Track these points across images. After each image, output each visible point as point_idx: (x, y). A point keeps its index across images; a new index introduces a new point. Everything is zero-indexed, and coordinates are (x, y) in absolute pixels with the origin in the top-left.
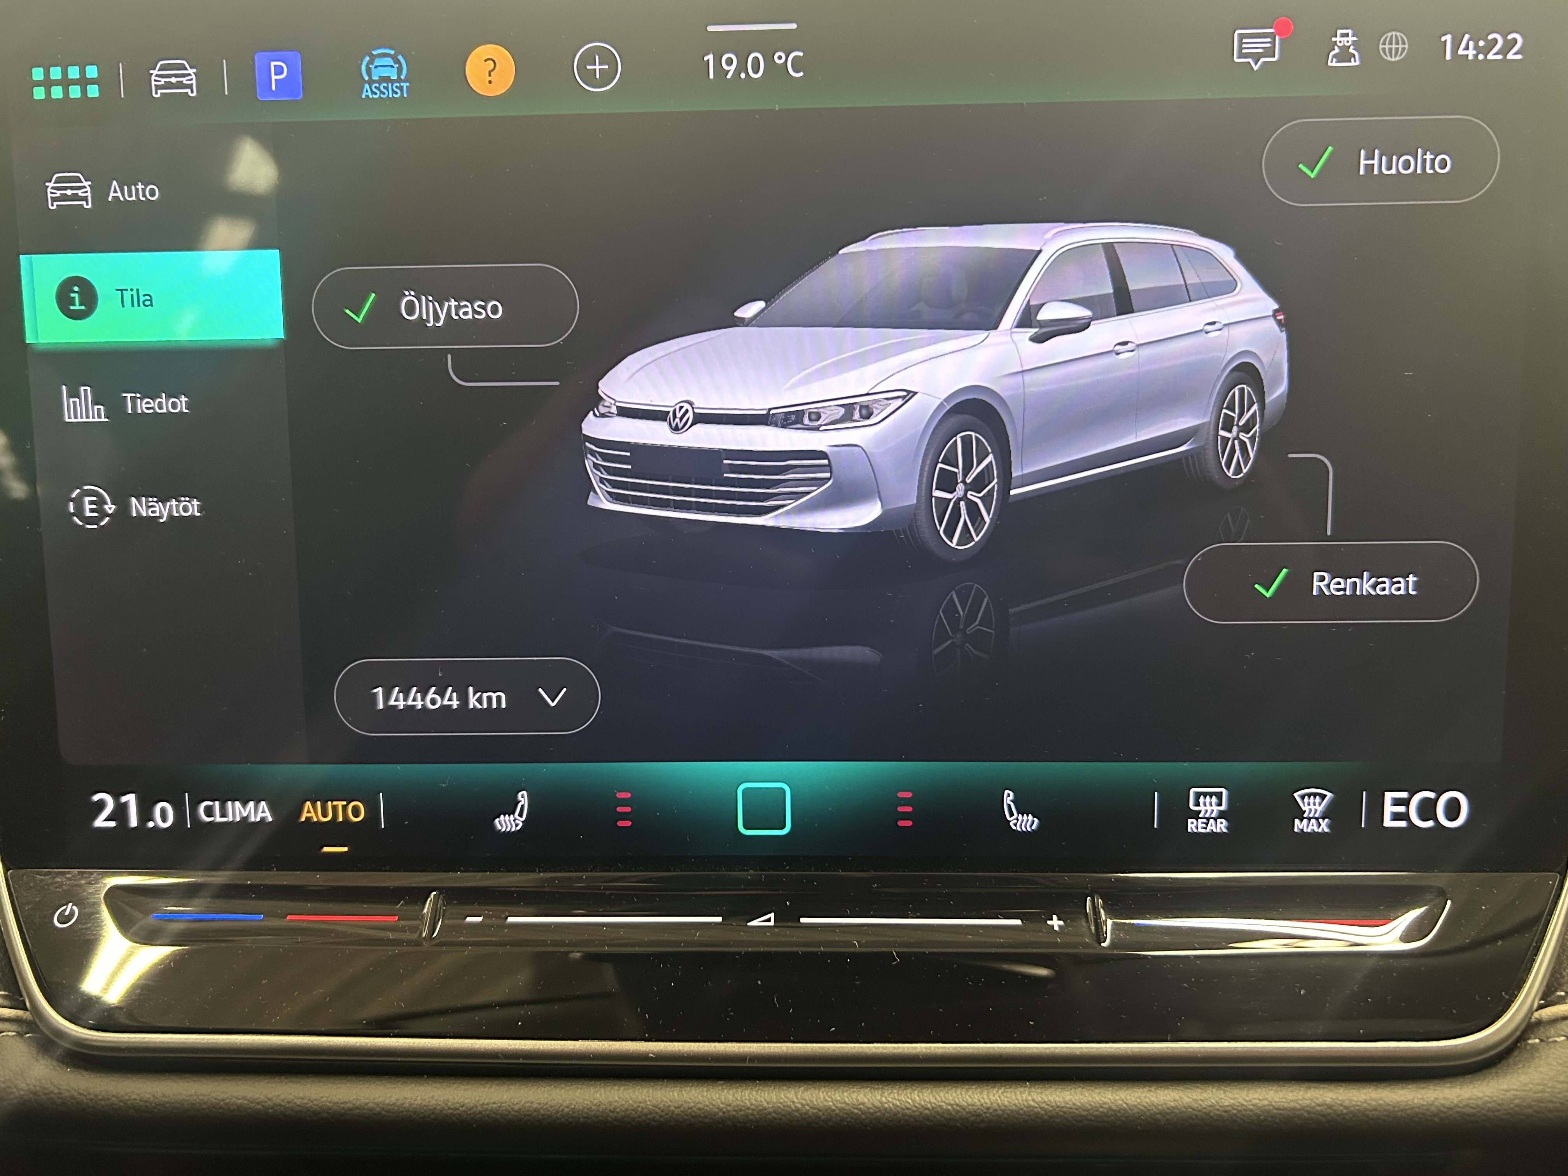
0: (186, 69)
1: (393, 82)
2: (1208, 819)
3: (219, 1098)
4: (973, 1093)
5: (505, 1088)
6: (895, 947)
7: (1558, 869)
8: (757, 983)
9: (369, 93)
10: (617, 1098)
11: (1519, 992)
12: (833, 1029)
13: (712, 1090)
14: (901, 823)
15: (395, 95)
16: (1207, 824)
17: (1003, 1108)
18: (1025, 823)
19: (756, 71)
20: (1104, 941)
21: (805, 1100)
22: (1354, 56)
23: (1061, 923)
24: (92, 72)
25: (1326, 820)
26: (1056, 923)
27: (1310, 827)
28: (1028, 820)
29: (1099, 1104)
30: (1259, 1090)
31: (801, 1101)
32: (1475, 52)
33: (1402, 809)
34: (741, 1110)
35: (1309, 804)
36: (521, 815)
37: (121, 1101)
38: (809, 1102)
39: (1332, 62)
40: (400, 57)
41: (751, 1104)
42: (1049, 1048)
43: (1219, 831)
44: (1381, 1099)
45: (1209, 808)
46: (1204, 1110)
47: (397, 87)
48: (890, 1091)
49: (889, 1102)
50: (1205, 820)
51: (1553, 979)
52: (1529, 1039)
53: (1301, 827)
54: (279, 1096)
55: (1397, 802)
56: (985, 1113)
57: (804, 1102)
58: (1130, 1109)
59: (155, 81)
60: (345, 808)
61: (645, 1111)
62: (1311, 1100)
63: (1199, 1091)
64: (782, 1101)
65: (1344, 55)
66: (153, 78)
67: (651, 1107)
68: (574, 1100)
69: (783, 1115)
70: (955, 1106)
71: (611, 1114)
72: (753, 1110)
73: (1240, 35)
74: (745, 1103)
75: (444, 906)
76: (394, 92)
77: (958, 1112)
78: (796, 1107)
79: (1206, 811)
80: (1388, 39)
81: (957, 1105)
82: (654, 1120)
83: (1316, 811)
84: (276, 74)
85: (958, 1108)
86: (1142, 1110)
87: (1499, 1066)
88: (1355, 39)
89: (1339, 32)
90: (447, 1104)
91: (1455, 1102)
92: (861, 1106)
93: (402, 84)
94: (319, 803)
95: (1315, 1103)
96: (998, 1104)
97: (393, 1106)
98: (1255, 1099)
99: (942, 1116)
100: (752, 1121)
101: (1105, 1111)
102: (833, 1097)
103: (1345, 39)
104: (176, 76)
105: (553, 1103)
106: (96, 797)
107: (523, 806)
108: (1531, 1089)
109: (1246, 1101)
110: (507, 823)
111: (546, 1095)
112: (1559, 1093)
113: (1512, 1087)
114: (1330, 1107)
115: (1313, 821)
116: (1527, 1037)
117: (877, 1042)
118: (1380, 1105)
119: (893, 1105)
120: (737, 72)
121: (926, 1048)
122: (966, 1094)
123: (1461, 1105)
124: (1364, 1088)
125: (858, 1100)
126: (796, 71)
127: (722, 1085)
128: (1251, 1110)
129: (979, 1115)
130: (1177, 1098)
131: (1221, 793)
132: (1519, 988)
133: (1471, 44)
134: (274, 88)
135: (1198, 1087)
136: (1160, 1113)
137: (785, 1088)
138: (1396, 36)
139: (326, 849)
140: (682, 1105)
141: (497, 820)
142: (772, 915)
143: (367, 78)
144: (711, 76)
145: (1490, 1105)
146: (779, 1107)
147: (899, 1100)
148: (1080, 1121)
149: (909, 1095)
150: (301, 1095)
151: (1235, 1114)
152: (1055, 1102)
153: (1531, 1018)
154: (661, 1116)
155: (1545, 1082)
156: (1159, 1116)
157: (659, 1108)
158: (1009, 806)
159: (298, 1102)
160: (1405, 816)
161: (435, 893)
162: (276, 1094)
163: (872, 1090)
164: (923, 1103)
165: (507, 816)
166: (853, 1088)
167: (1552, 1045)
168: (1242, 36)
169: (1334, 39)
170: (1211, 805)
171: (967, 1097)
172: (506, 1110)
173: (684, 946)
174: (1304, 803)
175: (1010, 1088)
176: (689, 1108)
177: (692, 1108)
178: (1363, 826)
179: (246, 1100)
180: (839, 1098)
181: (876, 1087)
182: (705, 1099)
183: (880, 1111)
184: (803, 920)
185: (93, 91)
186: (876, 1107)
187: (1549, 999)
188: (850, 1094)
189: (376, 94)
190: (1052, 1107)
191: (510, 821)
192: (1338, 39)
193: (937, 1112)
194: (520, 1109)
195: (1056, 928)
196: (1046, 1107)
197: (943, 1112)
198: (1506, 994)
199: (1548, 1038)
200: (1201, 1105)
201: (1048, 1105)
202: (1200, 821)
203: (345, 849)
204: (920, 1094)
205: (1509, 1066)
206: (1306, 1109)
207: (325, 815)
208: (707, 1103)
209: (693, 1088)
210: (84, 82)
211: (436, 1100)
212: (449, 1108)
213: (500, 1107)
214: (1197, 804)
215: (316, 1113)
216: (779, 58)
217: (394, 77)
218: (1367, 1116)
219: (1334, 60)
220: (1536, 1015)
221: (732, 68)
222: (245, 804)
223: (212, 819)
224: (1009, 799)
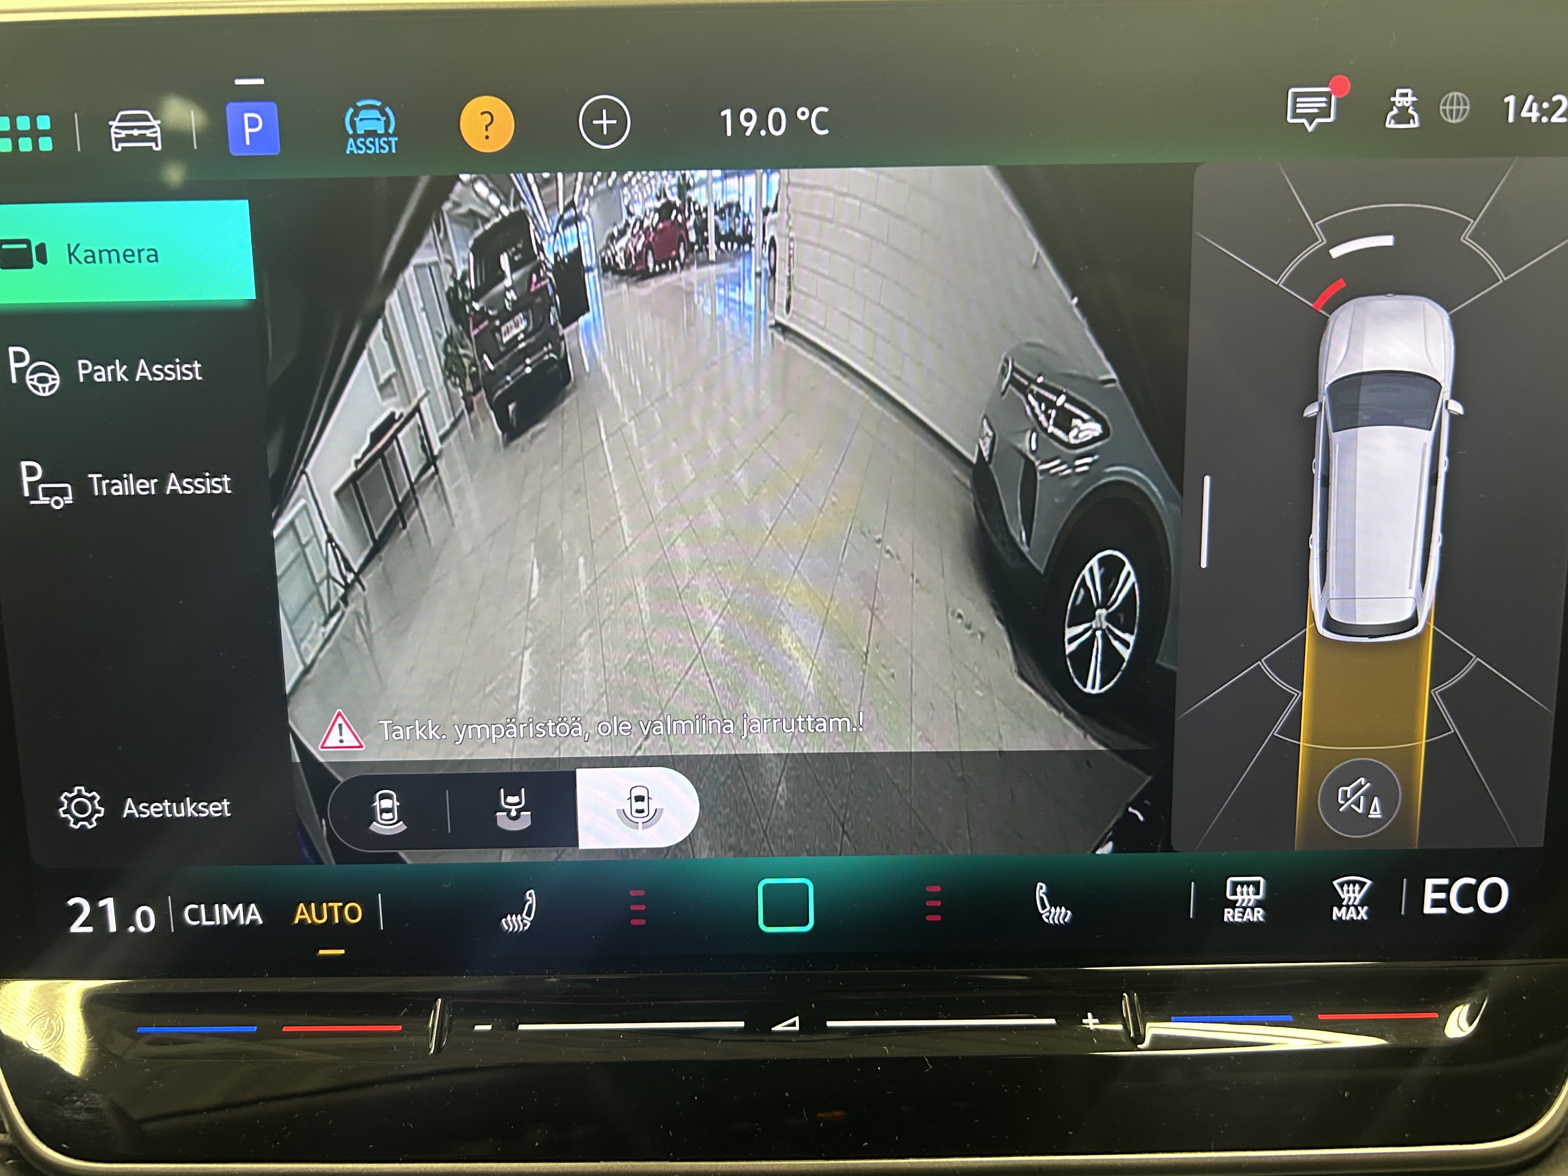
0: (149, 120)
2: (1245, 908)
6: (927, 1052)
8: (785, 1095)
9: (354, 149)
11: (1561, 1087)
12: (866, 1145)
14: (929, 918)
15: (382, 151)
16: (1244, 914)
18: (1058, 916)
19: (777, 128)
20: (1143, 1042)
22: (1413, 118)
23: (1097, 1021)
24: (44, 122)
25: (1366, 908)
26: (1090, 1021)
27: (1349, 916)
28: (1060, 913)
32: (1538, 115)
33: (1442, 896)
35: (1348, 892)
36: (529, 915)
39: (1390, 123)
40: (388, 110)
42: (1089, 1161)
43: (1255, 919)
45: (1246, 897)
47: (384, 142)
50: (1241, 910)
53: (1339, 915)
55: (1437, 889)
59: (116, 133)
60: (341, 909)
65: (1403, 116)
66: (113, 130)
73: (1295, 93)
75: (451, 1016)
76: (381, 147)
79: (1243, 900)
80: (1449, 100)
83: (1355, 898)
84: (250, 127)
88: (1415, 99)
89: (1399, 91)
93: (390, 139)
94: (313, 905)
103: (1404, 98)
104: (139, 128)
106: (71, 902)
107: (530, 906)
110: (513, 923)
115: (1352, 908)
117: (912, 1157)
120: (757, 129)
121: (963, 1163)
126: (821, 128)
131: (1259, 882)
133: (1535, 106)
134: (248, 142)
138: (1458, 96)
139: (321, 952)
141: (504, 920)
142: (797, 1019)
143: (351, 132)
144: (729, 133)
158: (1042, 899)
160: (1446, 903)
161: (439, 999)
165: (514, 916)
168: (1297, 95)
169: (1392, 99)
170: (1248, 894)
174: (1343, 890)
178: (1402, 914)
184: (830, 1023)
185: (46, 145)
189: (361, 149)
191: (517, 920)
192: (1396, 99)
195: (1092, 1027)
198: (1550, 1091)
202: (1237, 910)
203: (343, 952)
207: (319, 916)
210: (35, 134)
214: (1234, 893)
216: (803, 113)
217: (381, 131)
219: (1392, 121)
221: (752, 125)
222: (233, 908)
223: (198, 923)
224: (1042, 891)
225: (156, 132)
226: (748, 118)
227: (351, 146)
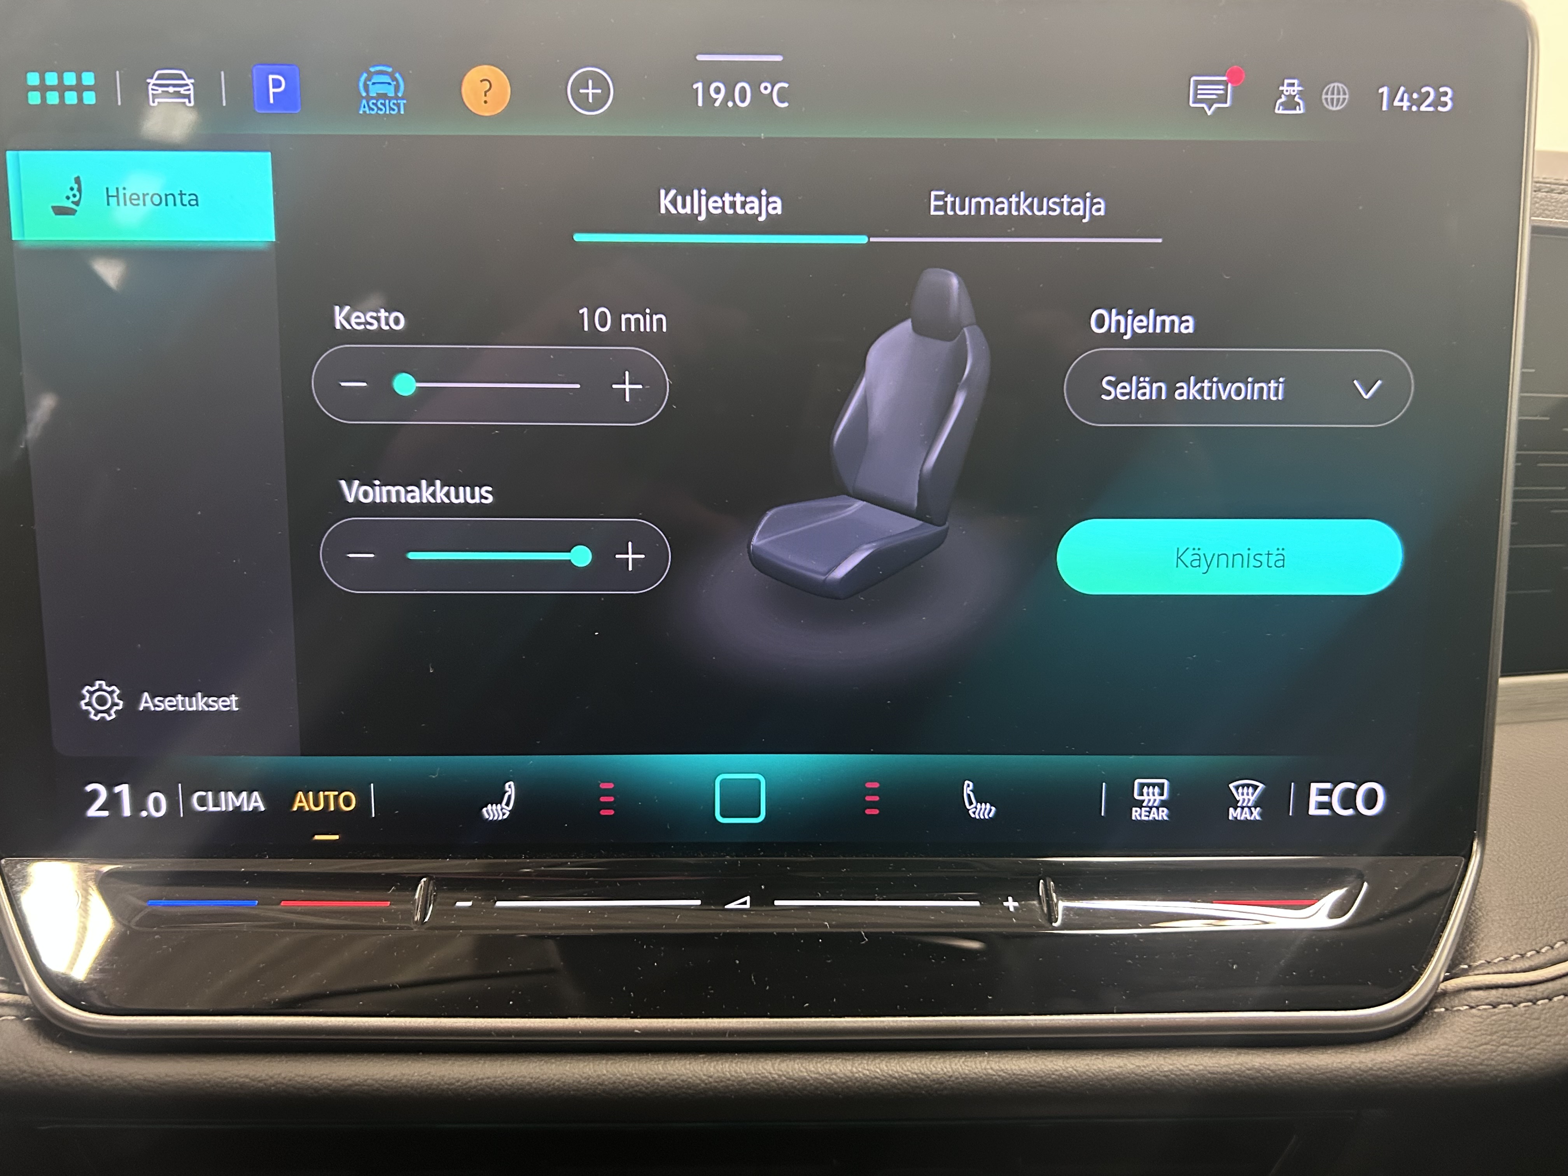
0: (183, 79)
1: (390, 99)
2: (1151, 808)
3: (223, 1077)
4: (937, 1063)
5: (498, 1063)
6: (864, 928)
7: (1463, 853)
8: (735, 963)
9: (367, 109)
10: (605, 1072)
11: (1427, 966)
12: (807, 1004)
13: (694, 1063)
14: (868, 812)
15: (392, 112)
16: (1150, 812)
17: (964, 1076)
18: (982, 811)
19: (743, 100)
20: (1056, 921)
21: (781, 1071)
22: (1299, 104)
23: (1016, 904)
24: (88, 78)
25: (1258, 809)
26: (1011, 904)
27: (1244, 816)
28: (986, 809)
29: (1051, 1071)
30: (1195, 1057)
31: (777, 1072)
32: (1409, 104)
33: (1325, 799)
34: (722, 1081)
35: (1243, 794)
36: (508, 804)
37: (125, 1081)
38: (785, 1073)
39: (1279, 109)
40: (397, 75)
41: (732, 1076)
42: (1005, 1021)
43: (1160, 818)
44: (1303, 1064)
45: (1152, 798)
46: (1146, 1076)
47: (394, 104)
48: (860, 1062)
49: (859, 1071)
50: (1148, 809)
51: (1457, 953)
52: (1435, 1008)
53: (1235, 815)
54: (280, 1074)
55: (1322, 792)
56: (948, 1081)
57: (780, 1073)
58: (1080, 1075)
59: (153, 89)
60: (336, 798)
61: (632, 1083)
62: (1241, 1064)
63: (1141, 1058)
64: (760, 1072)
65: (1291, 104)
66: (150, 87)
67: (637, 1080)
68: (564, 1074)
69: (762, 1085)
70: (920, 1075)
71: (600, 1087)
72: (733, 1081)
73: (1196, 81)
74: (726, 1075)
75: (435, 891)
76: (391, 109)
77: (922, 1080)
78: (773, 1078)
79: (1149, 800)
80: (1331, 89)
81: (922, 1074)
82: (640, 1091)
83: (1249, 800)
84: (274, 87)
85: (923, 1077)
86: (1090, 1076)
87: (1409, 1032)
88: (1300, 88)
89: (1286, 81)
90: (443, 1080)
91: (1370, 1065)
92: (834, 1076)
93: (399, 101)
94: (311, 793)
95: (1245, 1067)
96: (959, 1073)
97: (392, 1083)
98: (1191, 1064)
99: (908, 1085)
100: (732, 1091)
101: (1057, 1077)
102: (807, 1067)
103: (1291, 88)
104: (175, 86)
105: (545, 1077)
106: (89, 788)
107: (509, 796)
108: (1437, 1054)
109: (1184, 1066)
110: (494, 812)
111: (538, 1070)
112: (1463, 1057)
113: (1420, 1052)
114: (1259, 1071)
115: (1246, 809)
116: (1434, 1006)
117: (848, 1016)
118: (1303, 1069)
119: (864, 1074)
120: (725, 101)
121: (893, 1021)
122: (930, 1064)
123: (1375, 1068)
124: (1288, 1053)
125: (830, 1070)
126: (782, 102)
127: (703, 1058)
128: (1188, 1075)
129: (942, 1083)
130: (1122, 1064)
131: (1163, 784)
132: (1428, 961)
133: (1406, 96)
134: (272, 101)
135: (1140, 1055)
136: (1107, 1079)
137: (762, 1060)
138: (1338, 87)
139: (317, 837)
140: (666, 1077)
141: (484, 810)
142: (748, 899)
143: (364, 94)
144: (700, 104)
145: (1400, 1068)
146: (757, 1078)
147: (868, 1070)
148: (1034, 1087)
149: (878, 1065)
150: (302, 1073)
151: (1173, 1079)
152: (1011, 1069)
153: (1437, 989)
154: (647, 1088)
155: (1450, 1047)
156: (1106, 1081)
157: (645, 1081)
158: (969, 796)
159: (300, 1079)
160: (1328, 806)
161: (425, 879)
162: (278, 1072)
163: (844, 1061)
164: (890, 1072)
165: (494, 805)
166: (826, 1059)
167: (1456, 1014)
168: (1197, 83)
169: (1281, 88)
170: (1154, 795)
171: (931, 1066)
172: (500, 1084)
173: (665, 928)
174: (1238, 793)
175: (970, 1058)
176: (673, 1080)
177: (676, 1080)
178: (1291, 814)
179: (247, 1078)
180: (813, 1069)
181: (847, 1058)
182: (688, 1071)
183: (851, 1081)
184: (777, 903)
185: (90, 98)
186: (847, 1077)
187: (1454, 971)
188: (823, 1065)
189: (373, 110)
190: (1009, 1074)
191: (497, 810)
192: (1285, 88)
193: (904, 1081)
194: (513, 1083)
195: (1012, 909)
196: (1004, 1074)
197: (909, 1081)
198: (1416, 967)
199: (1453, 1007)
200: (1143, 1071)
201: (1005, 1073)
202: (1143, 809)
203: (337, 837)
204: (888, 1064)
205: (1417, 1032)
206: (1237, 1073)
207: (316, 804)
208: (691, 1076)
209: (676, 1061)
210: (80, 88)
211: (433, 1076)
212: (446, 1084)
213: (494, 1081)
214: (1141, 794)
215: (316, 1090)
216: (765, 88)
217: (391, 94)
218: (1291, 1079)
219: (1281, 108)
220: (1442, 986)
221: (721, 97)
222: (237, 795)
223: (204, 809)
224: (969, 789)
225: (189, 90)
226: (718, 90)
227: (364, 107)
